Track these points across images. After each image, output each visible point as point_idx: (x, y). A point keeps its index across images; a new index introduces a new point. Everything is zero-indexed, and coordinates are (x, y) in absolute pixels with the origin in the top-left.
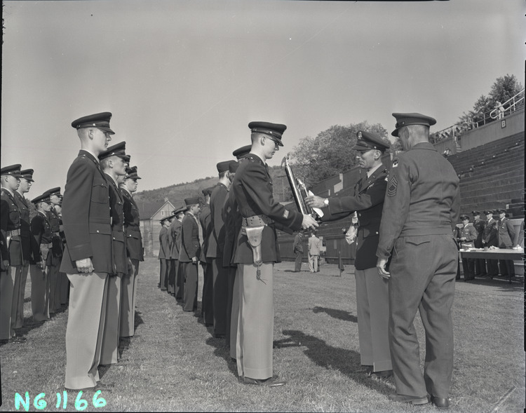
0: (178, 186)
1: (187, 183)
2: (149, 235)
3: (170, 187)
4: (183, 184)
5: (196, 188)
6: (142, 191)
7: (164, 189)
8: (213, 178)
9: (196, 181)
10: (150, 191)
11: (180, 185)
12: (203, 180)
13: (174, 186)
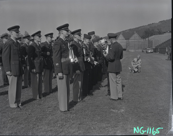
0: (142, 26)
1: (145, 26)
2: (128, 44)
3: (139, 27)
4: (144, 26)
5: (148, 27)
6: (129, 29)
7: (137, 28)
8: (155, 23)
9: (149, 25)
10: (132, 29)
11: (143, 26)
12: (151, 24)
13: (141, 27)
